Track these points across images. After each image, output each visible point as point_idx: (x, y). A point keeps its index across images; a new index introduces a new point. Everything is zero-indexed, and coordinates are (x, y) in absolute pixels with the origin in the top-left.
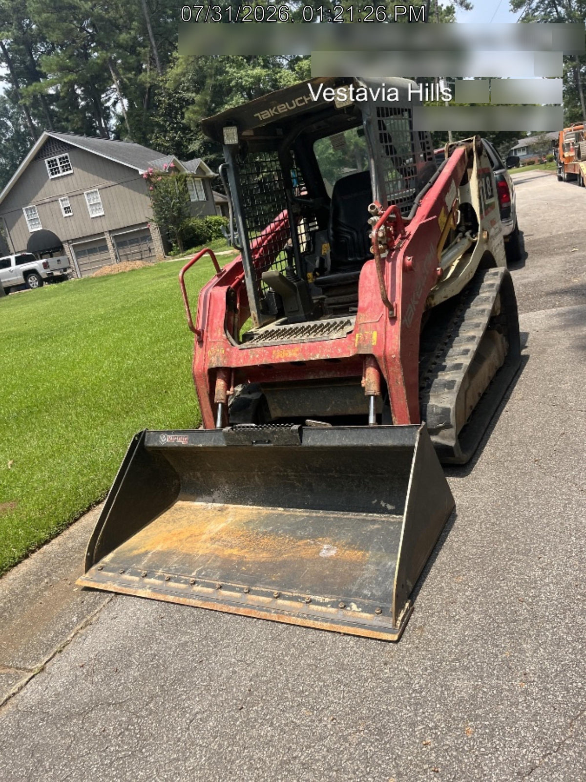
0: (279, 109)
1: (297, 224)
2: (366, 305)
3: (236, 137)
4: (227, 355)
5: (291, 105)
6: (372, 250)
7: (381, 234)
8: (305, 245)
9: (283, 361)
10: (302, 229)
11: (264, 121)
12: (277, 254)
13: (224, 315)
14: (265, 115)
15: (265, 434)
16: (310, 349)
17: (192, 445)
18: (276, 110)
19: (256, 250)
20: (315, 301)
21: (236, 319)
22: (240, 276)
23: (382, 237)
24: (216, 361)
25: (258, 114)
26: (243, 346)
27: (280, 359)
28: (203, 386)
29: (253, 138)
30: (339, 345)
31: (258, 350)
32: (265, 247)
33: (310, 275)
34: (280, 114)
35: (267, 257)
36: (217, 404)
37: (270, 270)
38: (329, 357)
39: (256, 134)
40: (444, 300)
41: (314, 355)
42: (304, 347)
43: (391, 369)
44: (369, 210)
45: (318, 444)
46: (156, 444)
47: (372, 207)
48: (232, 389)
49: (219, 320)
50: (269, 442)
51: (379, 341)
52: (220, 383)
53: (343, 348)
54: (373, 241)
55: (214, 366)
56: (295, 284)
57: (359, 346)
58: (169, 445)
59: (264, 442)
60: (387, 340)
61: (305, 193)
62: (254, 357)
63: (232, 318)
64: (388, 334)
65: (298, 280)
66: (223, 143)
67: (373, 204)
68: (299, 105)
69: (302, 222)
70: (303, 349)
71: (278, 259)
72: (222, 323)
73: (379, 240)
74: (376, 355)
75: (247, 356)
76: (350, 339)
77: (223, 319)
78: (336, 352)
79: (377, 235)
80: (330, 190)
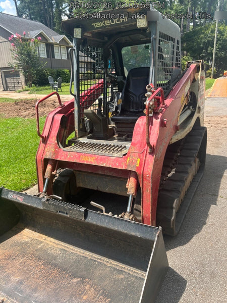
0: (106, 23)
1: (107, 87)
2: (136, 142)
3: (80, 35)
4: (56, 153)
5: (113, 22)
6: (145, 112)
7: (151, 103)
8: (110, 98)
9: (85, 163)
10: (109, 90)
11: (97, 28)
12: (95, 100)
13: (58, 130)
14: (98, 25)
15: (65, 209)
16: (101, 160)
17: (24, 203)
18: (104, 23)
19: (82, 97)
20: (110, 128)
21: (65, 133)
22: (72, 110)
23: (152, 105)
24: (48, 155)
25: (94, 24)
26: (66, 149)
27: (84, 161)
28: (41, 167)
29: (91, 38)
30: (117, 161)
31: (73, 153)
32: (89, 96)
33: (110, 114)
34: (106, 26)
35: (89, 102)
36: (46, 179)
37: (89, 109)
38: (111, 166)
39: (93, 37)
40: (176, 141)
41: (103, 164)
42: (98, 157)
43: (145, 182)
44: (147, 88)
45: (94, 223)
46: (6, 197)
47: (149, 87)
48: (55, 171)
49: (55, 133)
50: (67, 213)
51: (140, 164)
52: (49, 167)
53: (119, 163)
54: (147, 107)
55: (47, 157)
56: (101, 118)
57: (129, 165)
58: (13, 200)
59: (64, 213)
60: (146, 165)
61: (114, 72)
62: (70, 157)
63: (63, 132)
64: (146, 162)
65: (102, 116)
66: (73, 37)
67: (149, 85)
68: (117, 22)
69: (110, 86)
70: (97, 158)
71: (94, 103)
72: (56, 135)
73: (150, 106)
74: (138, 173)
75: (67, 155)
76: (124, 159)
77: (57, 132)
78: (115, 164)
79: (149, 104)
80: (126, 73)
